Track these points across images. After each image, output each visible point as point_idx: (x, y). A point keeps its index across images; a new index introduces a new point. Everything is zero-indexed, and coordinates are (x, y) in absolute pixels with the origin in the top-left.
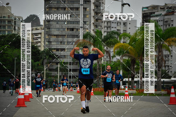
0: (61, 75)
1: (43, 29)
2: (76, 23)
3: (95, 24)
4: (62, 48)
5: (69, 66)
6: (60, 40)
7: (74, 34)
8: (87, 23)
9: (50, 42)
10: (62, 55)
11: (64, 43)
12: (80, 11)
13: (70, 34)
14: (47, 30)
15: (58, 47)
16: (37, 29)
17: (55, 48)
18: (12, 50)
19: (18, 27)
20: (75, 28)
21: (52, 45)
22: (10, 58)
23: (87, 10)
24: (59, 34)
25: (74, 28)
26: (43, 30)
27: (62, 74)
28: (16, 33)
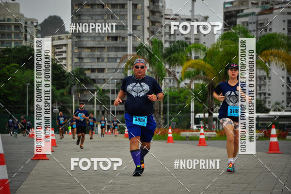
0: (99, 109)
1: (70, 38)
2: (121, 28)
3: (151, 30)
4: (99, 67)
5: (110, 96)
6: (97, 55)
7: (118, 46)
8: (139, 28)
9: (80, 58)
10: (99, 79)
11: (103, 59)
12: (127, 9)
13: (111, 46)
14: (76, 40)
15: (93, 65)
16: (60, 39)
17: (89, 67)
18: (22, 71)
19: (31, 36)
20: (120, 37)
21: (83, 62)
22: (19, 84)
23: (138, 8)
24: (95, 46)
25: (119, 35)
26: (70, 40)
27: (101, 108)
28: (28, 44)
